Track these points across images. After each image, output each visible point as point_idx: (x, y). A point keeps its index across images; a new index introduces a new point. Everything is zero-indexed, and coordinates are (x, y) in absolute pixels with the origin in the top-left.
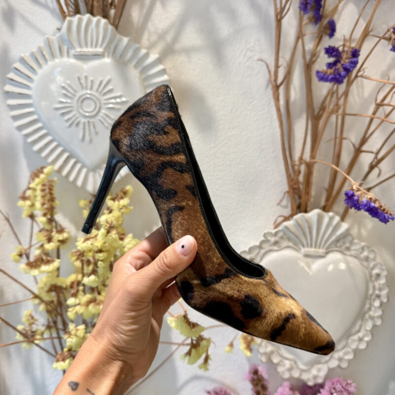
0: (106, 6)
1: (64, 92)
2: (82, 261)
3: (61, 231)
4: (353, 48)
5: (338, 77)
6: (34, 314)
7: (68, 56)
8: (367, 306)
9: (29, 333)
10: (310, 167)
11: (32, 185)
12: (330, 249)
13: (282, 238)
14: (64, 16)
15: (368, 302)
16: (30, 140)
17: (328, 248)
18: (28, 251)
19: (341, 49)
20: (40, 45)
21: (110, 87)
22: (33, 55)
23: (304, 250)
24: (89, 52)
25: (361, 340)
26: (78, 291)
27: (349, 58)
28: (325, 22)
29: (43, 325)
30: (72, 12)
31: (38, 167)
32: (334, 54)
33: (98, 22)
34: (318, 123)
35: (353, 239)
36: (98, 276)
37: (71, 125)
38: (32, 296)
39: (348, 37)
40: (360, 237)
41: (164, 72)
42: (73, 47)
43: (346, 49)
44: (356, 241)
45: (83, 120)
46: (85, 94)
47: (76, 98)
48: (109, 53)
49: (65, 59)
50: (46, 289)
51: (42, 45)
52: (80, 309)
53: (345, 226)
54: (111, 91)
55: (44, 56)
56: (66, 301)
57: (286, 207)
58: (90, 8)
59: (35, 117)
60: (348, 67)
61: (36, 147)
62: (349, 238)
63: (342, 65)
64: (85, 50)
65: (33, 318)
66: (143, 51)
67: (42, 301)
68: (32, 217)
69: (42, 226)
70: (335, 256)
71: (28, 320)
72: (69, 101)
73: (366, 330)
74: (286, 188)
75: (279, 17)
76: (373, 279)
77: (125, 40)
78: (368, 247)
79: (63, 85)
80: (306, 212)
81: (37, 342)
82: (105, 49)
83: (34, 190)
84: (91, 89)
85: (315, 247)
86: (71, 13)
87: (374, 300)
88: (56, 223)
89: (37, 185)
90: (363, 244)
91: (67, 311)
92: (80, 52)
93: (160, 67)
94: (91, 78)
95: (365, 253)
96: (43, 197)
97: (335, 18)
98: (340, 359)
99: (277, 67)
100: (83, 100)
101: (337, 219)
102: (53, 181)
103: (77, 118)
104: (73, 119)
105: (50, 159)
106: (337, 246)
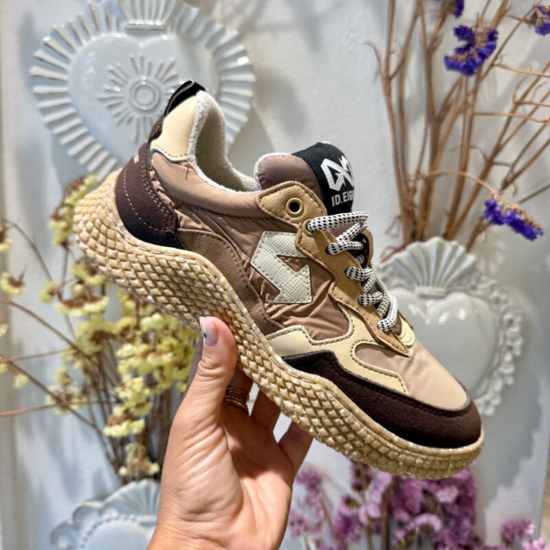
1: (112, 77)
2: (136, 301)
4: (490, 29)
5: (471, 64)
6: (69, 372)
7: (118, 29)
8: (496, 360)
10: (429, 183)
11: (69, 200)
12: (452, 288)
13: (392, 274)
15: (497, 355)
16: (65, 140)
17: (450, 286)
18: (61, 289)
19: (474, 29)
20: (81, 15)
21: (173, 72)
22: (69, 27)
23: (419, 290)
24: (146, 25)
25: (487, 403)
26: (134, 336)
27: (485, 42)
31: (76, 176)
34: (440, 128)
35: (480, 275)
36: (163, 316)
37: (121, 122)
38: (68, 347)
40: (488, 273)
41: (244, 53)
43: (480, 30)
44: (484, 278)
45: (137, 115)
47: (128, 86)
48: (172, 27)
49: (114, 34)
50: (89, 336)
52: (135, 362)
53: (471, 259)
54: (174, 77)
55: (84, 28)
56: (113, 353)
57: (396, 236)
59: (71, 110)
60: (484, 52)
61: (73, 151)
62: (476, 274)
63: (477, 50)
65: (67, 375)
66: (218, 26)
68: (65, 244)
70: (458, 297)
71: (61, 379)
72: (117, 89)
73: (495, 392)
74: (397, 211)
76: (504, 326)
77: (194, 11)
78: (499, 287)
79: (111, 68)
80: (422, 240)
81: (74, 407)
82: (168, 22)
83: (72, 207)
85: (433, 285)
87: (505, 353)
89: (76, 200)
90: (492, 282)
91: (117, 365)
92: (134, 24)
93: (240, 47)
94: (148, 60)
95: (495, 294)
101: (461, 249)
103: (129, 113)
104: (124, 114)
105: (92, 167)
106: (459, 284)
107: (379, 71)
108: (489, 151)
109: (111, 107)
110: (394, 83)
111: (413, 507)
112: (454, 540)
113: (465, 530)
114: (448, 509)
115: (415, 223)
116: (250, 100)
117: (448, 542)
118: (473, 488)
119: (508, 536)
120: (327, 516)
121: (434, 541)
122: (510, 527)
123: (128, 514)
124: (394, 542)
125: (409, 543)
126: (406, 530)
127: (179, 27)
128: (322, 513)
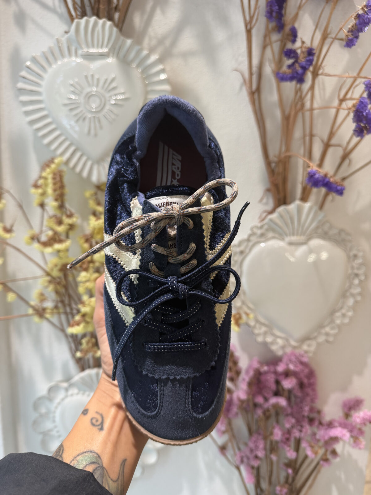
0: (111, 9)
1: (72, 89)
2: (90, 243)
3: (70, 215)
6: (44, 292)
7: (76, 55)
11: (44, 174)
12: (311, 236)
14: (72, 19)
16: (41, 133)
20: (51, 46)
21: (114, 85)
22: (44, 55)
24: (95, 52)
26: (88, 267)
30: (80, 15)
33: (104, 25)
37: (78, 120)
41: (163, 71)
42: (82, 48)
45: (89, 115)
46: (91, 92)
47: (83, 95)
48: (114, 53)
49: (74, 58)
54: (114, 88)
55: (53, 55)
56: (75, 279)
58: (96, 11)
59: (45, 113)
61: (46, 141)
64: (91, 50)
66: (145, 52)
68: (42, 205)
69: (51, 213)
71: (39, 297)
72: (77, 97)
77: (129, 42)
79: (71, 82)
81: (48, 316)
82: (110, 50)
83: (46, 179)
84: (97, 86)
89: (49, 174)
92: (87, 52)
93: (160, 67)
96: (54, 184)
102: (63, 171)
103: (84, 114)
104: (80, 115)
105: (59, 152)
106: (317, 233)
109: (71, 110)
123: (85, 391)
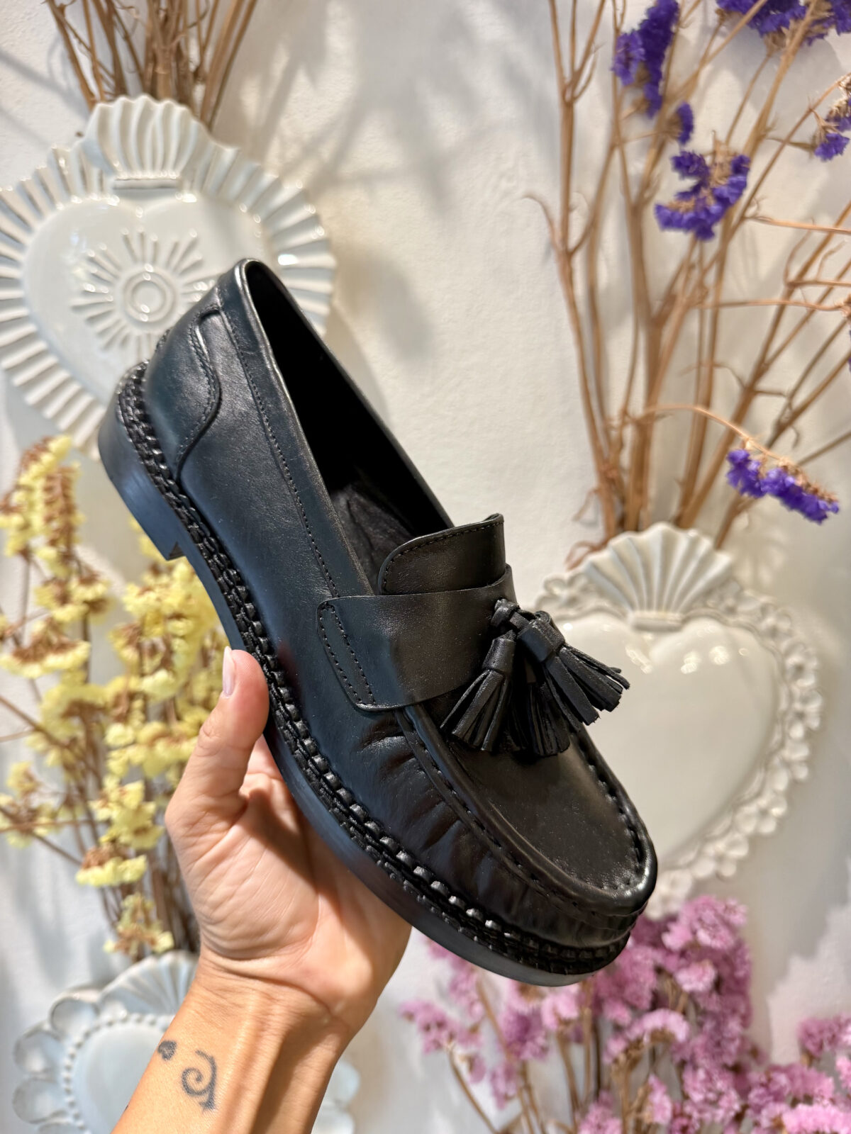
0: (185, 77)
1: (95, 270)
2: (139, 647)
3: (89, 579)
4: (735, 154)
5: (703, 216)
6: (34, 771)
7: (102, 189)
8: (777, 737)
9: (24, 813)
10: (644, 428)
11: (25, 479)
12: (692, 612)
13: (585, 590)
14: (91, 101)
15: (778, 728)
16: (20, 379)
17: (689, 608)
18: (20, 629)
19: (708, 160)
20: (40, 168)
21: (195, 256)
22: (22, 190)
23: (633, 616)
24: (148, 179)
25: (764, 813)
26: (129, 711)
27: (726, 177)
28: (670, 110)
29: (55, 794)
30: (110, 94)
31: (37, 439)
32: (692, 170)
33: (167, 113)
34: (660, 335)
35: (742, 589)
36: (175, 674)
37: (108, 346)
38: (28, 728)
39: (722, 136)
40: (757, 586)
41: (314, 221)
42: (112, 170)
43: (720, 159)
44: (748, 593)
45: (136, 332)
46: (140, 275)
47: (120, 284)
48: (193, 181)
49: (95, 197)
50: (61, 710)
51: (43, 166)
52: (136, 754)
53: (723, 560)
54: (196, 265)
55: (46, 189)
56: (103, 735)
57: (592, 524)
58: (148, 83)
59: (29, 328)
60: (726, 194)
61: (33, 397)
62: (734, 587)
63: (713, 190)
64: (139, 175)
65: (29, 777)
66: (269, 177)
67: (51, 740)
68: (26, 553)
69: (48, 573)
70: (703, 628)
71: (20, 783)
72: (104, 289)
73: (775, 792)
74: (592, 481)
75: (568, 96)
76: (789, 676)
77: (229, 153)
78: (776, 608)
79: (92, 254)
80: (637, 529)
81: (40, 831)
82: (184, 172)
83: (29, 489)
84: (154, 261)
85: (659, 607)
86: (108, 97)
87: (791, 724)
88: (79, 562)
89: (36, 478)
90: (764, 599)
91: (106, 759)
92: (128, 180)
93: (307, 211)
94: (153, 238)
95: (770, 621)
96: (49, 503)
97: (693, 102)
98: (720, 859)
99: (567, 209)
100: (135, 286)
101: (706, 544)
102: (70, 470)
103: (123, 329)
104: (114, 331)
105: (65, 423)
106: (706, 606)
107: (552, 244)
108: (747, 372)
109: (92, 320)
110: (578, 261)
111: (639, 998)
112: (713, 1057)
113: (732, 1040)
114: (700, 1000)
115: (623, 501)
116: (328, 298)
117: (703, 1061)
118: (744, 963)
119: (811, 1047)
120: (489, 1013)
121: (677, 1058)
122: (814, 1030)
123: (143, 1012)
124: (606, 1060)
125: (633, 1063)
126: (628, 1040)
127: (203, 181)
128: (478, 1008)
